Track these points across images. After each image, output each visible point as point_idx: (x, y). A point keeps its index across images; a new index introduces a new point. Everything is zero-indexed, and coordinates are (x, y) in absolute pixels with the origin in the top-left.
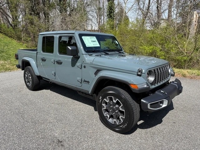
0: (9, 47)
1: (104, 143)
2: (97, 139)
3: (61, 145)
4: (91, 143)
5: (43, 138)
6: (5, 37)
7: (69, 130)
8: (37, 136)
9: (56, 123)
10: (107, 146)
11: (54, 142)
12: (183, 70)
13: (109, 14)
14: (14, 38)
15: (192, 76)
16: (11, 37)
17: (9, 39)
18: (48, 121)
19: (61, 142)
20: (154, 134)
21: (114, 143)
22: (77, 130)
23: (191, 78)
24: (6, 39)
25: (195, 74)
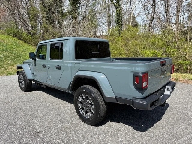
0: (26, 52)
1: (73, 136)
2: (68, 132)
3: (38, 135)
4: (62, 135)
5: (25, 129)
6: (24, 43)
7: (48, 124)
8: (22, 127)
9: (41, 118)
10: (74, 138)
11: (33, 132)
12: (178, 74)
13: (117, 20)
14: (32, 45)
15: (185, 80)
16: (29, 43)
17: (27, 45)
18: (35, 116)
19: (39, 132)
20: (120, 131)
21: (81, 136)
22: (55, 124)
23: (184, 82)
24: (24, 45)
25: (189, 78)
